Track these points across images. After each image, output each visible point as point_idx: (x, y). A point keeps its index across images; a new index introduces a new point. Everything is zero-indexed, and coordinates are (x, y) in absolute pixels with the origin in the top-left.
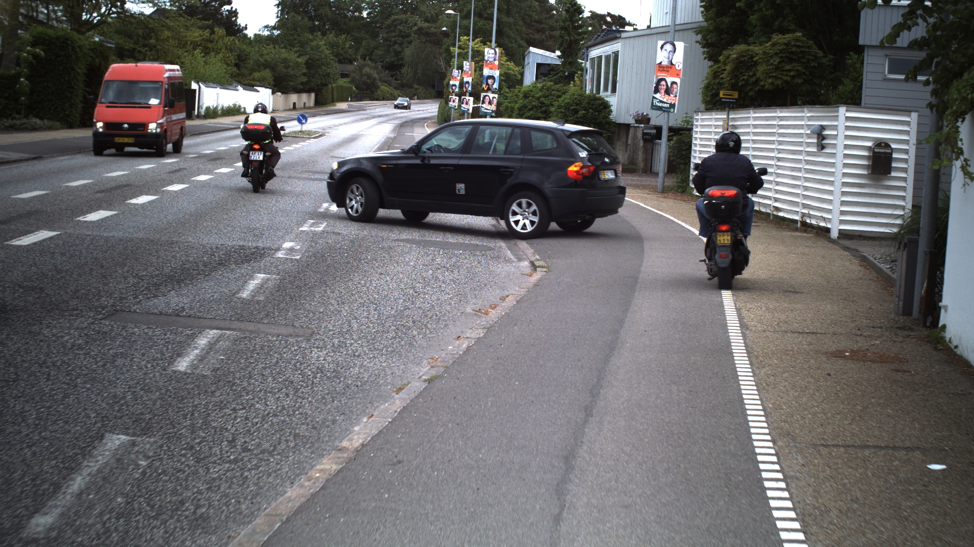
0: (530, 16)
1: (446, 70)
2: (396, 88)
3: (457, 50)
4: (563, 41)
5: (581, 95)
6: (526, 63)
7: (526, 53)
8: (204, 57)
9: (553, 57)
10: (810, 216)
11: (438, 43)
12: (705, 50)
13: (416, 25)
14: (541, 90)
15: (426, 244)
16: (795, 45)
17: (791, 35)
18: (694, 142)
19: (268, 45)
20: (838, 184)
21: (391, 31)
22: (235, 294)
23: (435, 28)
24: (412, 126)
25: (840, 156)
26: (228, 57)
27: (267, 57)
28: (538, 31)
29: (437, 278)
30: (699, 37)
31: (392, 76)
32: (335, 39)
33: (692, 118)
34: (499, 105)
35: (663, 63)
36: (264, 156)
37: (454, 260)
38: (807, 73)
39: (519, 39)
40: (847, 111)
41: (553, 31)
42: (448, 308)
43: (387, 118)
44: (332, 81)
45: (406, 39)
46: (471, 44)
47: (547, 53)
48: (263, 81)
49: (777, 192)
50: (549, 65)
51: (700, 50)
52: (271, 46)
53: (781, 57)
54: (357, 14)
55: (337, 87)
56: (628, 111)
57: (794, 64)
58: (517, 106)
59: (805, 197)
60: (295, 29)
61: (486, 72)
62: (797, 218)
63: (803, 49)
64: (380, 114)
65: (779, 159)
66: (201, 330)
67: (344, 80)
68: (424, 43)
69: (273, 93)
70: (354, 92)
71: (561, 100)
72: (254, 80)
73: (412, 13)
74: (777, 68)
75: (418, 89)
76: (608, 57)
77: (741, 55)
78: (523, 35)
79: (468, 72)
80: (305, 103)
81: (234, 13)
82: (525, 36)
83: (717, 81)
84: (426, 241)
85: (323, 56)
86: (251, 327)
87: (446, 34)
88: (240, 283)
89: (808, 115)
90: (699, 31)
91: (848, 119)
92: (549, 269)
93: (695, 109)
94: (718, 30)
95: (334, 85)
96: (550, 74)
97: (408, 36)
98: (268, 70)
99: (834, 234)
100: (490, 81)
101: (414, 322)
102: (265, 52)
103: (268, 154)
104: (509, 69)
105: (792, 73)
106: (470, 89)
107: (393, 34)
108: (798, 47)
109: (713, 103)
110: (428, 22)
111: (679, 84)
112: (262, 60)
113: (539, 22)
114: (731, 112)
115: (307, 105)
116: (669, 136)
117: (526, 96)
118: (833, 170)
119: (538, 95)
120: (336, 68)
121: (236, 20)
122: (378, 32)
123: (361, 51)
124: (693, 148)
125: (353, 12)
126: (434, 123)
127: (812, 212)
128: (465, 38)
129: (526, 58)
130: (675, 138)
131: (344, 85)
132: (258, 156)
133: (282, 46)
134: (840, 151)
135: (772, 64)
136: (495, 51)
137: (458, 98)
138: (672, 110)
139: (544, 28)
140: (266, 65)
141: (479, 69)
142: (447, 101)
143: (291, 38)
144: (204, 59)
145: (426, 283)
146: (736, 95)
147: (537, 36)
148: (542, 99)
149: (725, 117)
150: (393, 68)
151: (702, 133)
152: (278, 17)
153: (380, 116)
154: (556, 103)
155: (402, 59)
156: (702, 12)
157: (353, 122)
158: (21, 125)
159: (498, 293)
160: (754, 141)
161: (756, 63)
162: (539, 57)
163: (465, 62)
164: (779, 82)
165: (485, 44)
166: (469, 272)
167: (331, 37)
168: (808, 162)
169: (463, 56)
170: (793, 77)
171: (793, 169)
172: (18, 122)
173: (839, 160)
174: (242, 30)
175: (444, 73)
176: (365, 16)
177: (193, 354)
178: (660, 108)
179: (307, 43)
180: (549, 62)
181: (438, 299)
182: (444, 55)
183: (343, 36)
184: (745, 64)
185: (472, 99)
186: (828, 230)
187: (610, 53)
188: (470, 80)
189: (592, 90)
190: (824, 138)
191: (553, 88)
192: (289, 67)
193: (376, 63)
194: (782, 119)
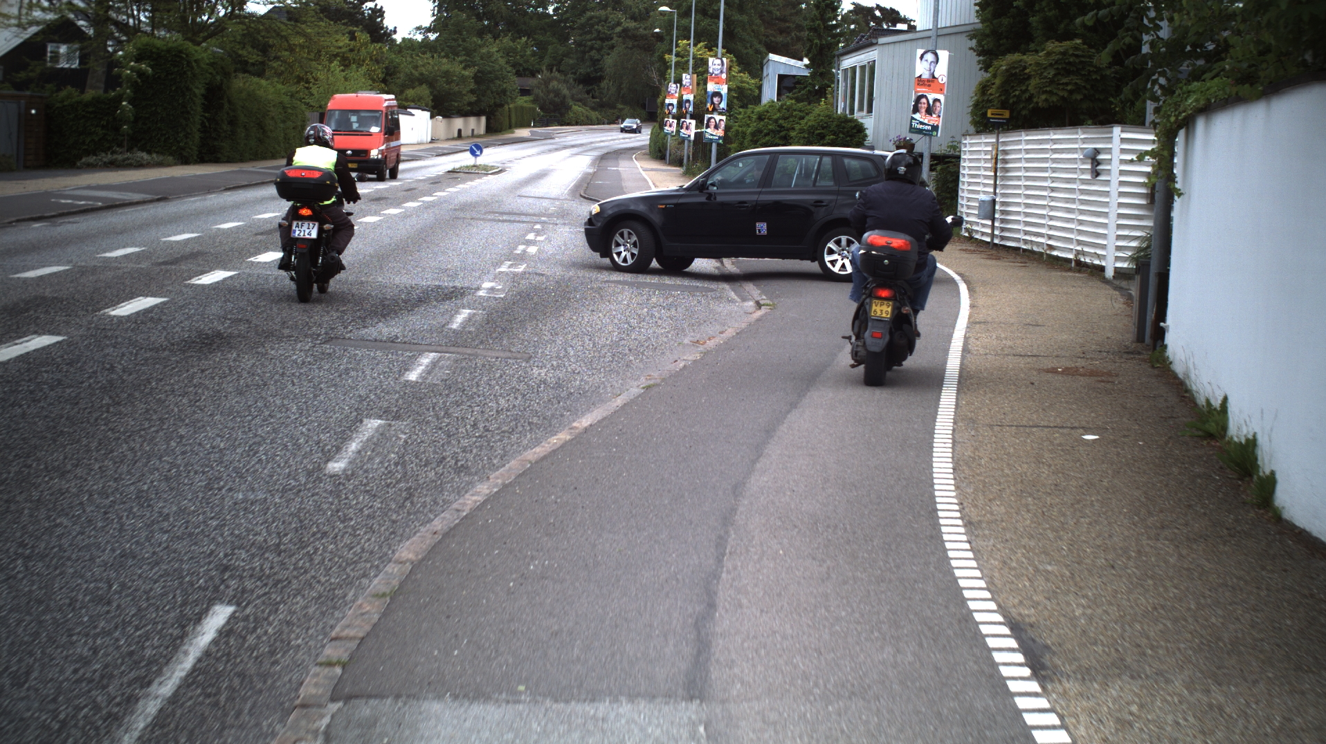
0: (770, 12)
1: (660, 84)
2: (593, 109)
3: (674, 59)
4: (811, 47)
5: (829, 116)
6: (765, 74)
7: (765, 61)
8: (343, 71)
9: (798, 66)
10: (1084, 253)
11: (649, 49)
12: (981, 58)
13: (619, 24)
14: (779, 110)
15: (640, 286)
16: (1073, 55)
17: (1068, 42)
18: (962, 171)
19: (424, 53)
20: (1113, 216)
21: (586, 33)
22: (443, 326)
23: (645, 29)
24: (617, 159)
25: (1115, 183)
26: (374, 71)
27: (423, 70)
28: (781, 32)
29: (652, 316)
30: (974, 43)
31: (588, 92)
32: (511, 44)
33: (960, 142)
34: (727, 129)
35: (923, 77)
36: (320, 231)
37: (671, 300)
38: (1088, 87)
39: (756, 43)
40: (1122, 131)
41: (800, 32)
42: (665, 340)
43: (583, 148)
44: (509, 100)
45: (606, 43)
46: (692, 50)
47: (792, 62)
48: (419, 101)
49: (1051, 227)
50: (794, 76)
51: (974, 58)
52: (428, 55)
53: (1057, 69)
54: (540, 10)
55: (516, 108)
56: (887, 135)
57: (1072, 77)
58: (749, 130)
59: (1080, 232)
60: (460, 32)
61: (711, 87)
62: (1071, 256)
63: (1083, 59)
64: (573, 143)
65: (1053, 189)
66: (421, 353)
67: (525, 98)
68: (631, 49)
69: (432, 117)
70: (539, 114)
71: (803, 122)
72: (406, 100)
73: (614, 9)
74: (1052, 82)
75: (623, 109)
76: (863, 68)
77: (1012, 67)
78: (761, 37)
79: (688, 88)
80: (473, 130)
81: (379, 12)
82: (764, 38)
83: (986, 98)
84: (639, 283)
85: (497, 67)
86: (469, 351)
87: (659, 37)
88: (447, 317)
89: (1082, 137)
90: (972, 35)
91: (1123, 140)
92: (773, 307)
93: (964, 131)
94: (995, 34)
95: (511, 106)
96: (795, 88)
97: (610, 38)
98: (424, 86)
99: (1110, 273)
100: (716, 100)
101: (630, 350)
102: (420, 63)
103: (327, 226)
104: (742, 82)
105: (1069, 88)
106: (691, 109)
107: (588, 37)
108: (1077, 56)
109: (983, 125)
110: (636, 20)
111: (942, 101)
112: (416, 74)
113: (783, 20)
114: (1000, 135)
115: (475, 132)
116: (931, 166)
117: (760, 118)
118: (1107, 200)
119: (775, 117)
120: (515, 82)
121: (382, 21)
122: (568, 33)
123: (547, 60)
124: (961, 179)
125: (536, 7)
126: (644, 154)
127: (1086, 249)
128: (685, 42)
129: (765, 68)
130: (939, 168)
131: (525, 105)
132: (309, 231)
133: (443, 54)
134: (1115, 178)
135: (1046, 77)
136: (722, 62)
137: (675, 121)
138: (935, 133)
139: (789, 27)
140: (422, 80)
141: (702, 81)
142: (662, 125)
143: (454, 44)
144: (344, 74)
145: (641, 319)
146: (1007, 114)
147: (780, 39)
148: (781, 121)
149: (994, 140)
150: (590, 81)
151: (971, 160)
152: (434, 15)
153: (573, 146)
154: (797, 127)
155: (601, 70)
156: (977, 12)
157: (539, 154)
158: (124, 160)
159: (718, 328)
160: (1027, 169)
161: (1029, 77)
162: (783, 66)
163: (684, 75)
164: (1054, 99)
165: (710, 50)
166: (687, 310)
167: (506, 41)
168: (1083, 192)
169: (682, 66)
170: (1071, 92)
171: (1067, 200)
172: (120, 157)
173: (1114, 188)
174: (390, 35)
175: (657, 87)
176: (551, 13)
177: (420, 369)
178: (920, 131)
179: (475, 51)
180: (794, 73)
181: (654, 332)
182: (657, 65)
183: (524, 39)
184: (1015, 77)
185: (693, 122)
186: (1102, 269)
187: (865, 63)
188: (691, 97)
189: (844, 109)
190: (1099, 163)
191: (795, 107)
192: (452, 81)
193: (566, 75)
194: (1055, 141)
